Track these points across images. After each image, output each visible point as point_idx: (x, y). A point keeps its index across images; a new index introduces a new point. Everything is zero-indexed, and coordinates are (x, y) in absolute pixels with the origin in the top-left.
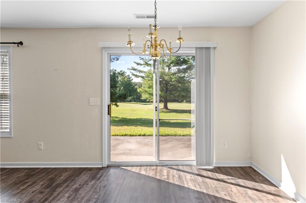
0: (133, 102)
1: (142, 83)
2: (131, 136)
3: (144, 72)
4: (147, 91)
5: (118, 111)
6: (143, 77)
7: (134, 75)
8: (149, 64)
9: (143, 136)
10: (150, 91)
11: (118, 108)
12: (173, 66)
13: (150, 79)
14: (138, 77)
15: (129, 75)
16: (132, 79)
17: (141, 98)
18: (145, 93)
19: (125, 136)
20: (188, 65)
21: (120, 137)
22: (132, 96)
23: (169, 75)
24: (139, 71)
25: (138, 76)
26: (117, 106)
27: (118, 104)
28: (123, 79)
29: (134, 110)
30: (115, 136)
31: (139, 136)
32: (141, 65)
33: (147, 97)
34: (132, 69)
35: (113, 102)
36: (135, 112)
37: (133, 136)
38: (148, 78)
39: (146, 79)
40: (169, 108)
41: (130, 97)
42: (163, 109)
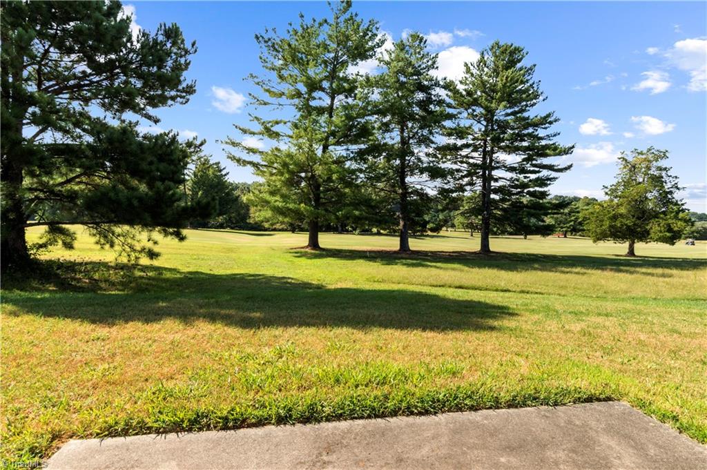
0: (228, 230)
1: (249, 185)
2: (235, 428)
3: (260, 152)
4: (268, 202)
5: (188, 252)
6: (255, 165)
7: (233, 158)
8: (274, 133)
9: (305, 420)
10: (276, 201)
11: (184, 243)
12: (334, 144)
13: (274, 171)
14: (245, 165)
15: (219, 163)
16: (228, 173)
17: (248, 221)
18: (262, 206)
19: (190, 430)
20: (370, 143)
21: (161, 438)
22: (224, 214)
23: (326, 164)
24: (247, 149)
25: (244, 161)
26: (182, 239)
27: (185, 232)
28: (202, 171)
29: (230, 250)
30: (125, 432)
31: (281, 421)
32: (254, 134)
33: (267, 216)
34: (227, 143)
35: (169, 228)
36: (234, 255)
37: (241, 423)
38: (270, 169)
39: (265, 172)
40: (321, 245)
41: (221, 217)
42: (307, 247)
